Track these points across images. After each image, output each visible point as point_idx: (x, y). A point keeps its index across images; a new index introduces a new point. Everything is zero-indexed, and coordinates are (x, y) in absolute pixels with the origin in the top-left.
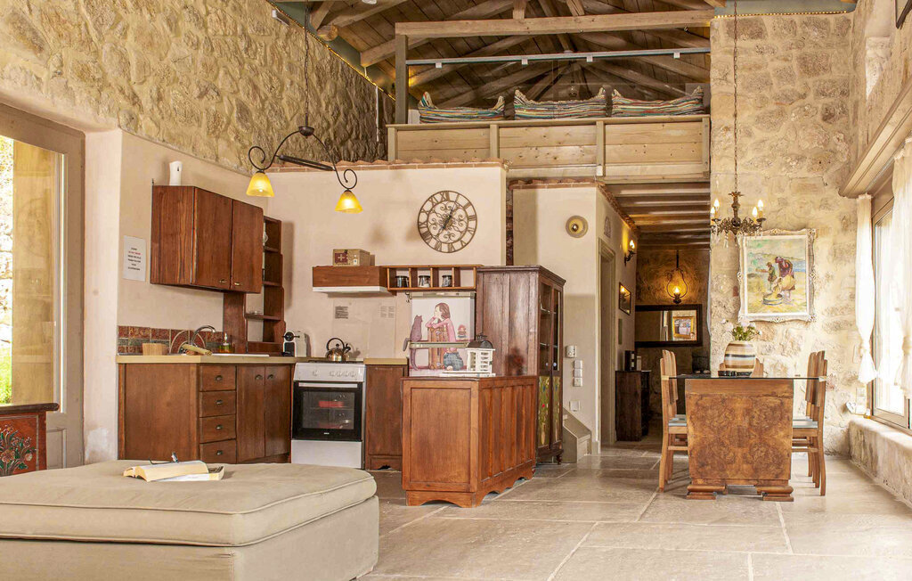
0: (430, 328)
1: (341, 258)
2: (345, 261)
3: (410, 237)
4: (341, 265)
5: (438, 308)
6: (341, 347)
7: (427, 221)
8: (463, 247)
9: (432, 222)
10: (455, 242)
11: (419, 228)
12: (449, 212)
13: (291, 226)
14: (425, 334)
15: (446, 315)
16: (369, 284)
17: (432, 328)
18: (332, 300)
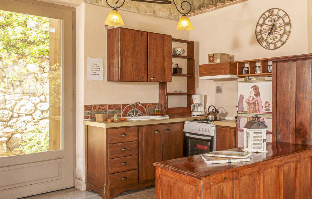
0: (248, 103)
1: (211, 59)
2: (213, 60)
3: (252, 42)
4: (211, 63)
5: (253, 89)
6: (214, 111)
7: (261, 30)
8: (282, 45)
9: (264, 31)
10: (277, 42)
11: (256, 36)
12: (273, 22)
13: (198, 43)
14: (245, 107)
15: (257, 94)
16: (225, 74)
17: (249, 103)
18: (215, 83)
